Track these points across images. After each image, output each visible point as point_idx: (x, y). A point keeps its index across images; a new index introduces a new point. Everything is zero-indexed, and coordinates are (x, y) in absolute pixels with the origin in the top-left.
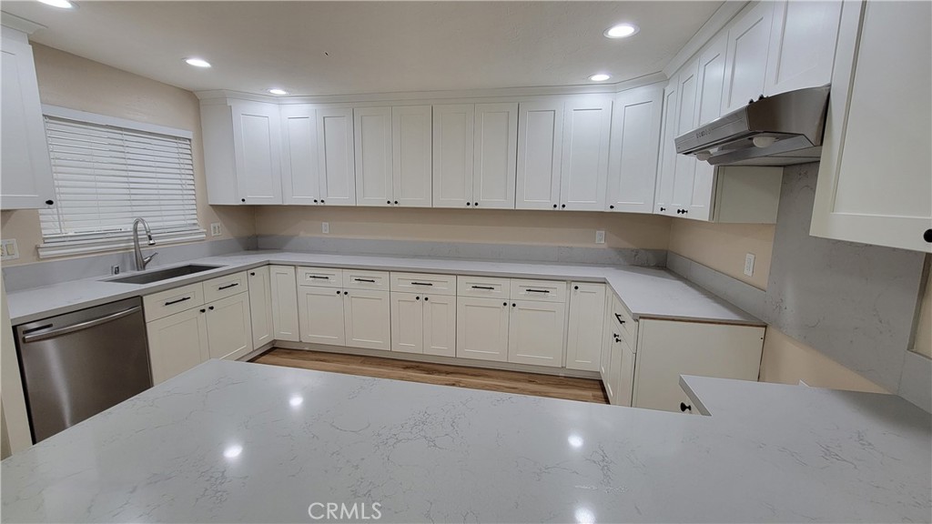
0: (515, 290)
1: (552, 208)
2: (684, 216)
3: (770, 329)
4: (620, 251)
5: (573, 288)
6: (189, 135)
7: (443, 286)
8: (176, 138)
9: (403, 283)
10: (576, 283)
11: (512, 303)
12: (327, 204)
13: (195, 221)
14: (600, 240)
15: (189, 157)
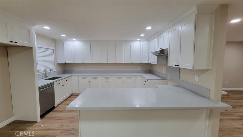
0: (126, 78)
1: (131, 63)
2: (153, 64)
3: (167, 80)
4: (143, 70)
5: (136, 77)
6: (54, 48)
7: (111, 78)
8: (51, 49)
9: (103, 78)
10: (136, 76)
11: (125, 81)
12: (84, 63)
13: (54, 67)
14: (139, 68)
15: (53, 53)
